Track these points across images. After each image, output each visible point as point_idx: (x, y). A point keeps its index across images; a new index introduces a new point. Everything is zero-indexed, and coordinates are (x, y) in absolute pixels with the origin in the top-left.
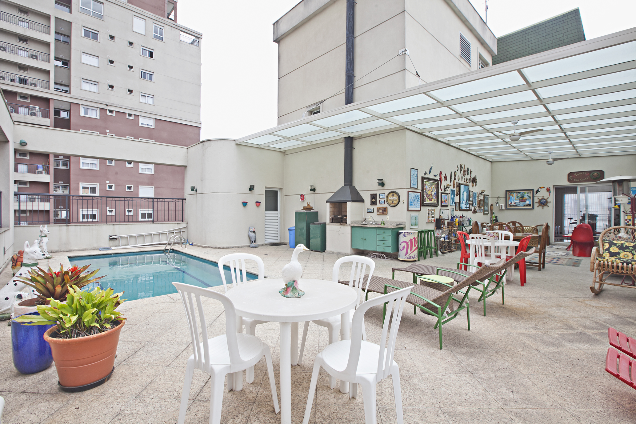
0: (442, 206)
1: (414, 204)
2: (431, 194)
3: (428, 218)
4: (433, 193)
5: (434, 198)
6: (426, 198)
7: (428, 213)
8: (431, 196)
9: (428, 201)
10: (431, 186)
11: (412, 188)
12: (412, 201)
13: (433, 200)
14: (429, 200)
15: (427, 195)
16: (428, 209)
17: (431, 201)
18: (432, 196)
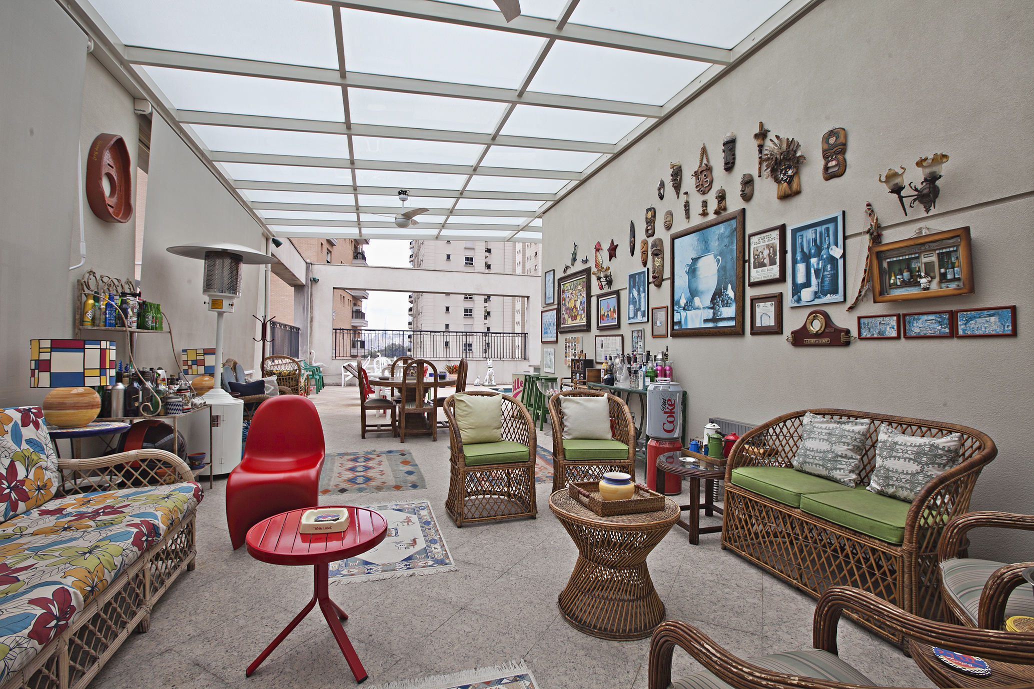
0: (598, 328)
1: (549, 332)
2: (575, 307)
3: (566, 357)
4: (578, 303)
5: (581, 312)
6: (566, 316)
7: (566, 347)
8: (574, 310)
9: (569, 323)
10: (574, 289)
11: (549, 304)
12: (547, 327)
13: (578, 318)
14: (570, 319)
15: (567, 309)
16: (566, 339)
17: (574, 322)
18: (576, 308)
